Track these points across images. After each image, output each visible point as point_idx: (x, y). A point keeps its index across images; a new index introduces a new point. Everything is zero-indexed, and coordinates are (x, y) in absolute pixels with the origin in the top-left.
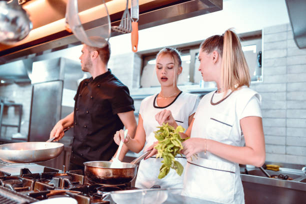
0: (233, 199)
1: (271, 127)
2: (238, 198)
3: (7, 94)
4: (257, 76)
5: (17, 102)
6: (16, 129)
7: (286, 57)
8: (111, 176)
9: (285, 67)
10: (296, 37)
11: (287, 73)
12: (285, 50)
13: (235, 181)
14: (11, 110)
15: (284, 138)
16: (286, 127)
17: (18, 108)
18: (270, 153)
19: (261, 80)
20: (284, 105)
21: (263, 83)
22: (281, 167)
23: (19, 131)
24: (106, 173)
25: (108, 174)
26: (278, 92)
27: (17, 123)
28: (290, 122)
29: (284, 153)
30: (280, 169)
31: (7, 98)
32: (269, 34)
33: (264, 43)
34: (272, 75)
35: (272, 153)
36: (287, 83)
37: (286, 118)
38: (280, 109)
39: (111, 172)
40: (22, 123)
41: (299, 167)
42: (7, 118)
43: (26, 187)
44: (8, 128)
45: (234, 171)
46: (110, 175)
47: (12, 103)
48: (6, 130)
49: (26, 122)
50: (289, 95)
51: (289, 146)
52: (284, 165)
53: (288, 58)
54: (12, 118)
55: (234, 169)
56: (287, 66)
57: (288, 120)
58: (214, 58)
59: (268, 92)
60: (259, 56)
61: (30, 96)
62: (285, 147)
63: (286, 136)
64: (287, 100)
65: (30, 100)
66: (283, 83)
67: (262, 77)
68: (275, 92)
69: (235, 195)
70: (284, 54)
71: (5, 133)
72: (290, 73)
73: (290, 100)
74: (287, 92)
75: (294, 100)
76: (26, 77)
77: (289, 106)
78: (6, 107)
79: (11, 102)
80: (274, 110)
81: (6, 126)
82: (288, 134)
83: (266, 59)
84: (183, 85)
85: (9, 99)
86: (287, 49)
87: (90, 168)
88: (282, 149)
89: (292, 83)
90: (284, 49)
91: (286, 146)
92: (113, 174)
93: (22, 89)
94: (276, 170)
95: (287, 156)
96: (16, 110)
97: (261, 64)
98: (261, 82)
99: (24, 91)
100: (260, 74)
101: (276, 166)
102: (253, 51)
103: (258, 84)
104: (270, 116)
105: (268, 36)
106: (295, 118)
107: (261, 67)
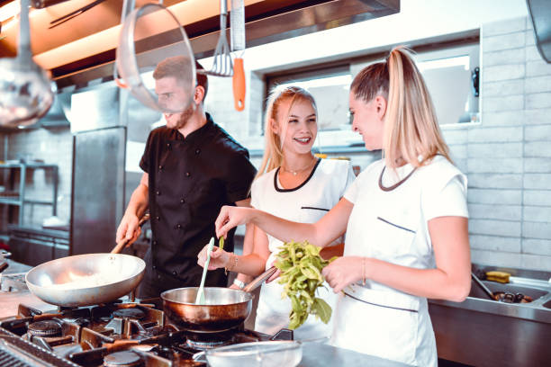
0: (414, 355)
1: (494, 205)
2: (424, 353)
3: (30, 147)
4: (471, 114)
5: (48, 162)
6: (50, 208)
7: (523, 78)
8: (208, 317)
9: (522, 97)
10: (541, 43)
11: (524, 109)
12: (522, 66)
13: (417, 325)
14: (39, 175)
15: (519, 224)
16: (523, 205)
17: (51, 172)
18: (493, 251)
19: (479, 120)
20: (518, 166)
21: (481, 127)
22: (513, 275)
23: (55, 213)
24: (199, 313)
25: (201, 315)
26: (508, 142)
27: (50, 199)
28: (530, 197)
29: (519, 250)
30: (511, 278)
31: (31, 155)
32: (491, 36)
33: (484, 53)
34: (497, 112)
35: (498, 250)
36: (525, 127)
37: (523, 189)
38: (511, 173)
39: (207, 311)
40: (59, 199)
41: (544, 275)
42: (33, 188)
43: (67, 337)
44: (36, 207)
45: (416, 309)
46: (205, 316)
47: (39, 164)
48: (32, 210)
49: (65, 196)
50: (527, 147)
51: (528, 238)
52: (519, 273)
53: (527, 80)
54: (40, 189)
55: (416, 304)
56: (525, 94)
57: (525, 192)
58: (379, 108)
59: (490, 143)
60: (475, 76)
61: (71, 150)
62: (519, 240)
63: (522, 222)
64: (525, 156)
65: (70, 157)
66: (517, 127)
67: (479, 115)
68: (503, 143)
69: (419, 350)
70: (519, 72)
71: (31, 215)
72: (530, 108)
73: (531, 157)
74: (525, 142)
75: (536, 157)
76: (62, 117)
77: (527, 168)
78: (30, 171)
79: (38, 161)
80: (502, 174)
81: (33, 203)
82: (526, 217)
83: (487, 83)
84: (339, 129)
85: (34, 158)
86: (525, 64)
87: (171, 305)
88: (515, 245)
89: (532, 125)
90: (519, 64)
91: (523, 238)
92: (211, 315)
93: (56, 137)
94: (504, 281)
95: (524, 255)
96: (47, 175)
97: (477, 91)
98: (477, 123)
99: (59, 141)
100: (477, 111)
101: (503, 274)
102: (463, 66)
103: (472, 128)
104: (493, 186)
105: (491, 40)
106: (539, 190)
107: (478, 96)
